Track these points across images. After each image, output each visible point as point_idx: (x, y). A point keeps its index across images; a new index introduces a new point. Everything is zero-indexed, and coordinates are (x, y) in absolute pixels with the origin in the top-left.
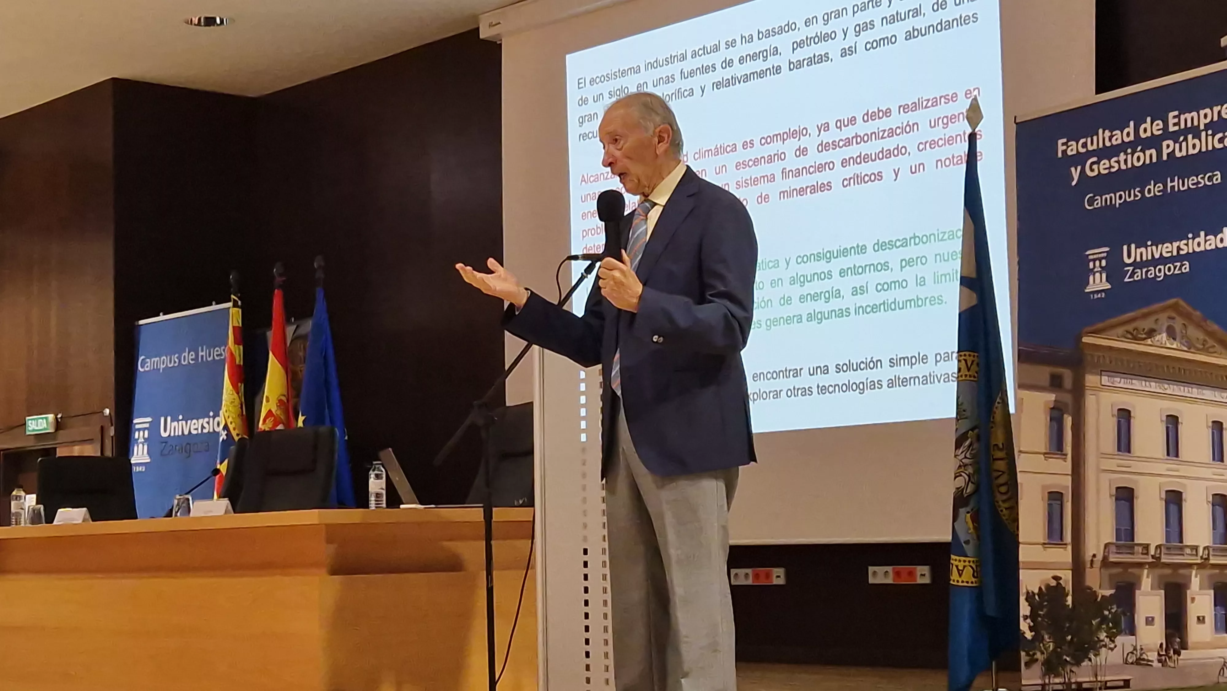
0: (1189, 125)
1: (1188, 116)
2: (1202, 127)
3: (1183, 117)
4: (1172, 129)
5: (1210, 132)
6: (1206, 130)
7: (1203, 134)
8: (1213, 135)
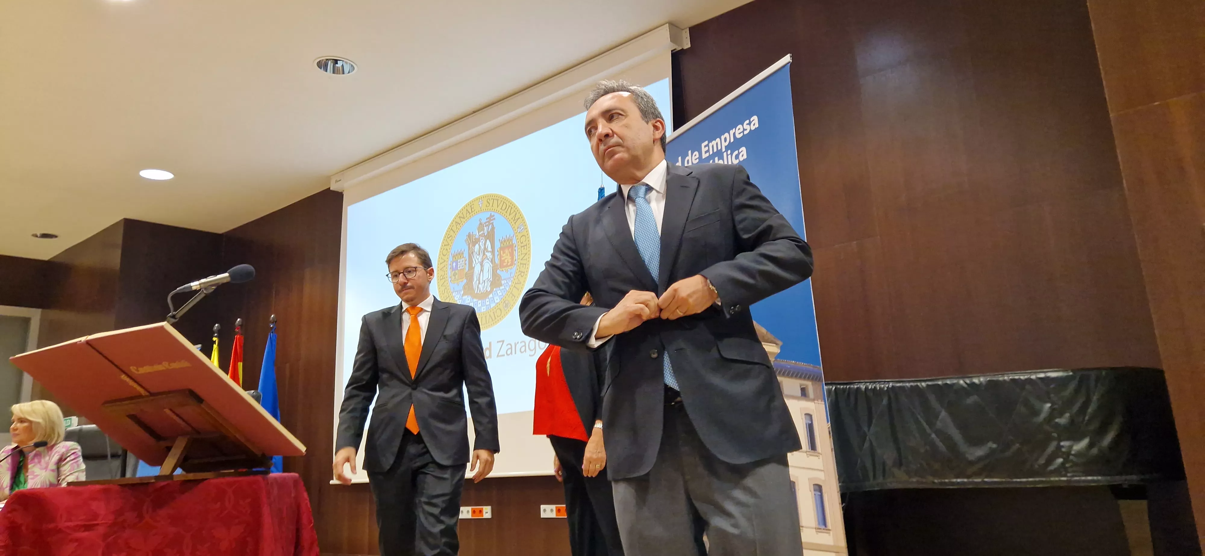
0: (715, 150)
1: (714, 143)
2: (724, 150)
3: (711, 145)
4: (704, 156)
5: (729, 152)
6: (726, 151)
7: (725, 154)
8: (731, 154)
